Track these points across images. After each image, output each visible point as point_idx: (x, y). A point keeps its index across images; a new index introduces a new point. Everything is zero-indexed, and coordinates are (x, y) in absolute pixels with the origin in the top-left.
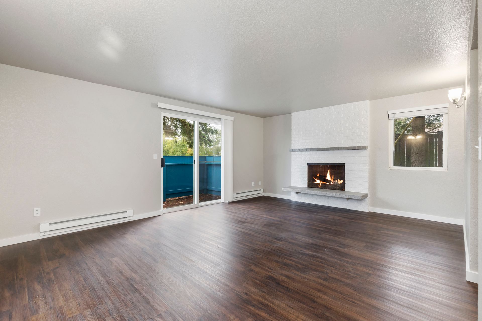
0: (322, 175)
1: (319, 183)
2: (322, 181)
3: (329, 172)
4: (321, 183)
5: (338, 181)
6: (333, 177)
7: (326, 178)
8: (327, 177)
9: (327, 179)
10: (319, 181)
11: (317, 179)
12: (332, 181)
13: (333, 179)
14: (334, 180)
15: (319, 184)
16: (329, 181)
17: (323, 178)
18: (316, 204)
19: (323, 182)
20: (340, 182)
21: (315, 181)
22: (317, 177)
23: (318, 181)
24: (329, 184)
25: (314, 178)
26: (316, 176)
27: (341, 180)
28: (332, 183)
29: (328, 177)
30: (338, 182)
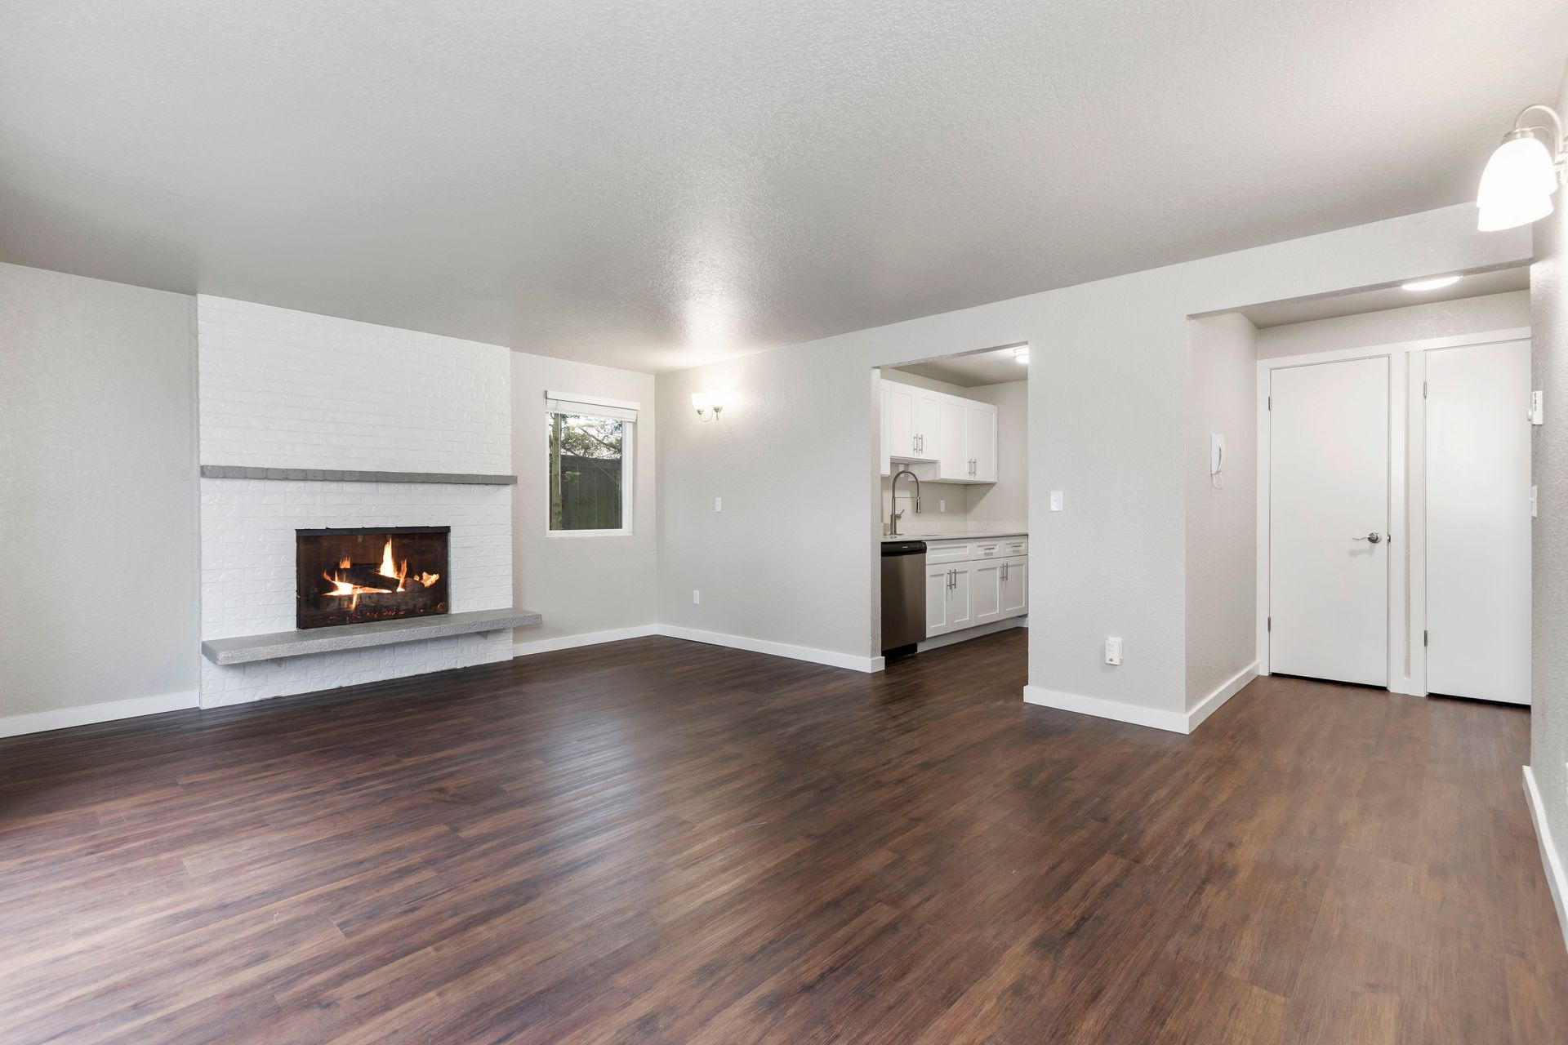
0: (359, 561)
1: (350, 593)
2: (364, 585)
3: (388, 550)
4: (360, 591)
5: (424, 578)
6: (405, 565)
7: (379, 571)
8: (382, 566)
9: (382, 573)
10: (351, 586)
11: (341, 580)
12: (402, 581)
13: (404, 574)
14: (409, 575)
15: (350, 598)
16: (391, 583)
17: (365, 573)
18: (341, 688)
19: (367, 588)
20: (430, 580)
21: (334, 588)
22: (341, 572)
23: (344, 588)
24: (390, 592)
25: (328, 578)
26: (335, 569)
27: (431, 573)
28: (404, 586)
29: (387, 569)
30: (423, 582)
